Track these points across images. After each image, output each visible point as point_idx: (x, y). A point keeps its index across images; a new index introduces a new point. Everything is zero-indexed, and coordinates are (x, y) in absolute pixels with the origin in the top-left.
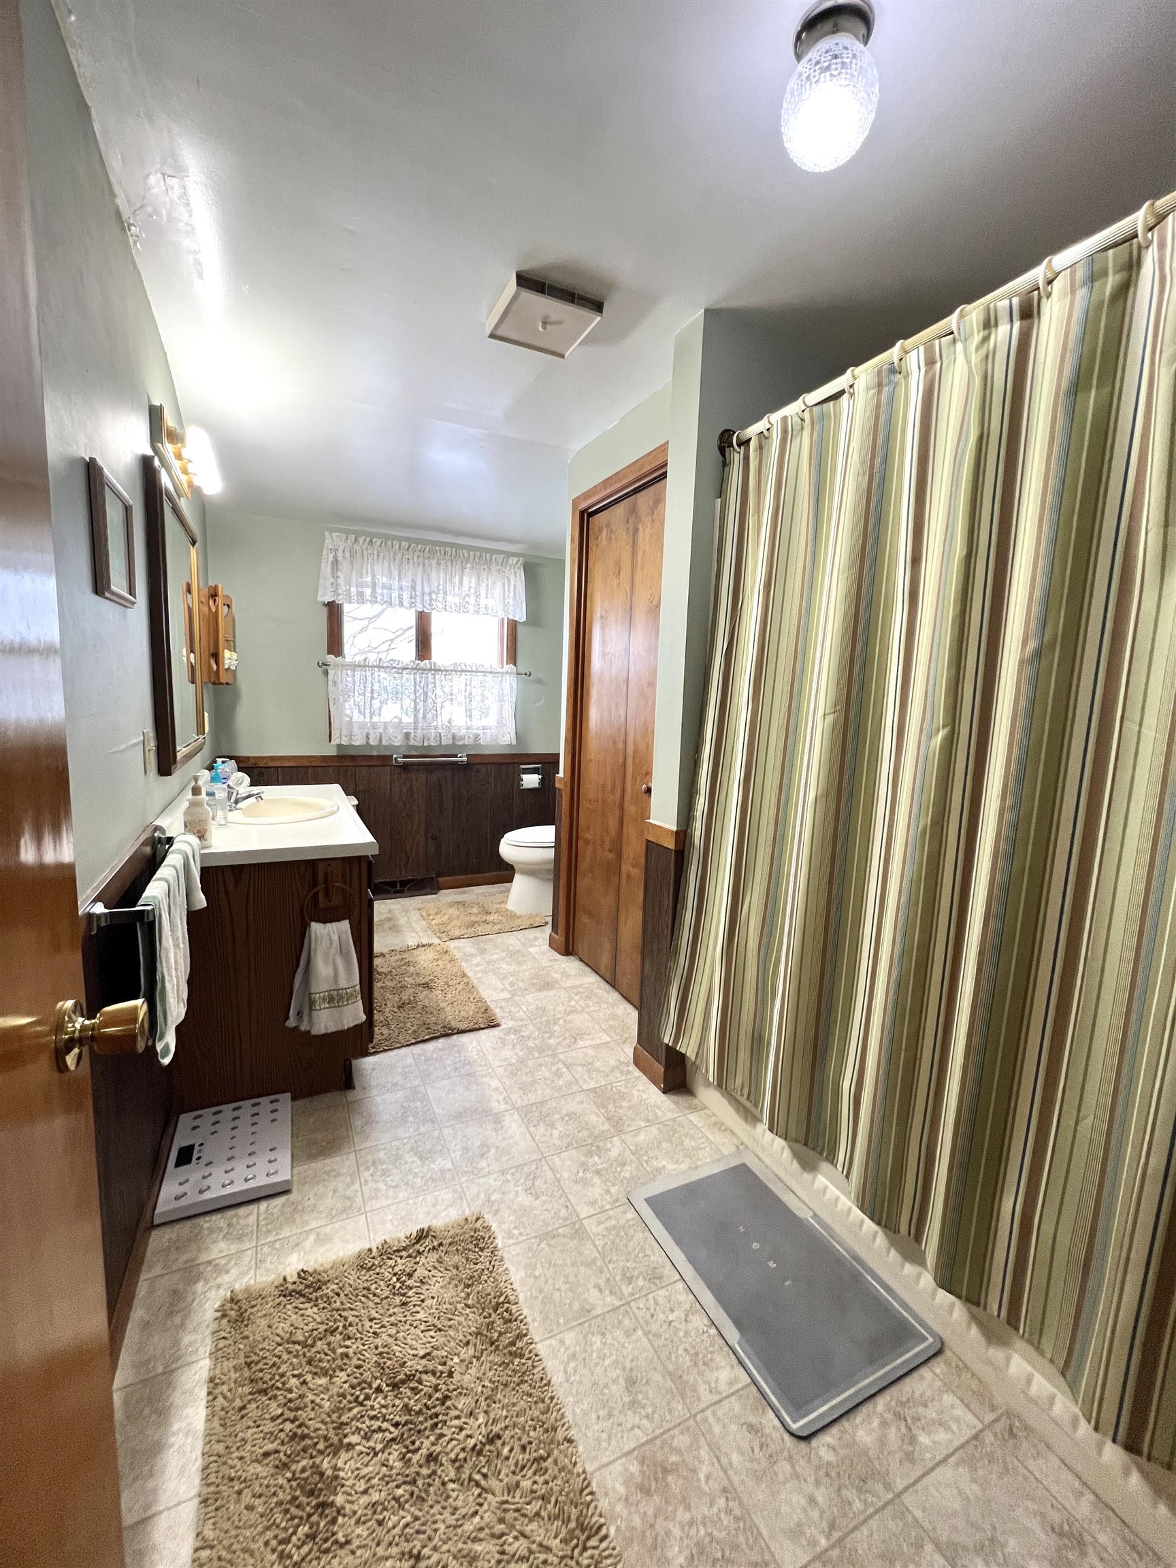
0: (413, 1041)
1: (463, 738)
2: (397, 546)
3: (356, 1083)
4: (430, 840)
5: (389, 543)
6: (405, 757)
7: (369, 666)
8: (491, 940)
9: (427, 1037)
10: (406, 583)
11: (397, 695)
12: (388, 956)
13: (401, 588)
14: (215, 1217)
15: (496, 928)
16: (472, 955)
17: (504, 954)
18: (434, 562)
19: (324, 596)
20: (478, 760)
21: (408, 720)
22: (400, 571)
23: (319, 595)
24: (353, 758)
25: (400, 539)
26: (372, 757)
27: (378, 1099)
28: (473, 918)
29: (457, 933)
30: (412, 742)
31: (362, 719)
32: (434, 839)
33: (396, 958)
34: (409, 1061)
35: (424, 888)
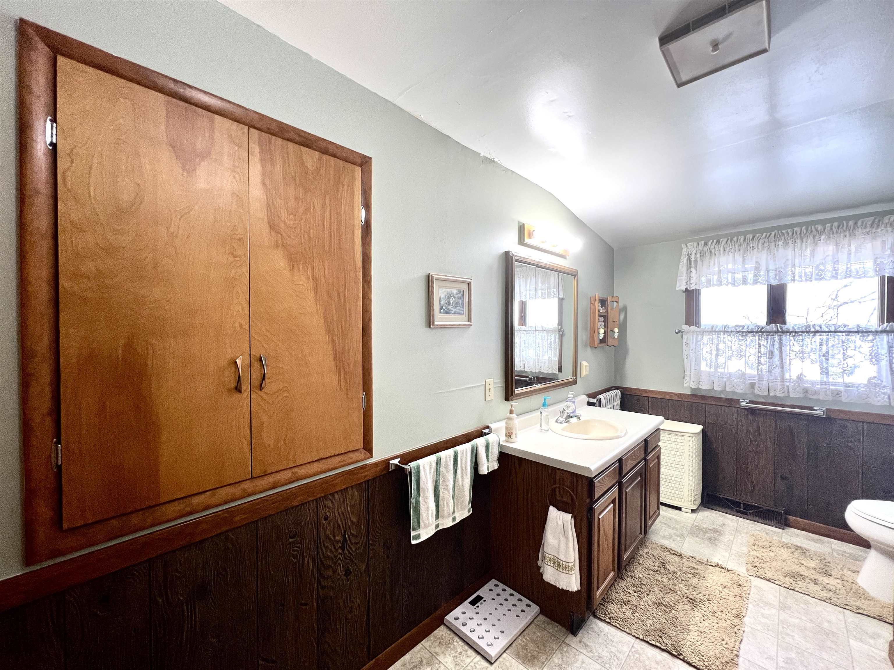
0: (641, 637)
1: (816, 393)
2: (742, 240)
3: (580, 635)
4: (779, 480)
5: (735, 239)
6: (751, 402)
7: (715, 332)
8: (806, 603)
9: (654, 643)
10: (750, 265)
11: (741, 354)
12: (684, 560)
13: (745, 270)
14: (461, 643)
15: (825, 594)
16: (767, 604)
17: (809, 625)
18: (780, 243)
19: (680, 286)
20: (842, 416)
21: (752, 372)
22: (744, 257)
23: (677, 286)
24: (704, 397)
25: (745, 234)
26: (721, 399)
27: (581, 657)
28: (802, 570)
29: (769, 575)
30: (756, 391)
31: (708, 369)
32: (783, 478)
33: (690, 564)
34: (626, 649)
35: (770, 519)
